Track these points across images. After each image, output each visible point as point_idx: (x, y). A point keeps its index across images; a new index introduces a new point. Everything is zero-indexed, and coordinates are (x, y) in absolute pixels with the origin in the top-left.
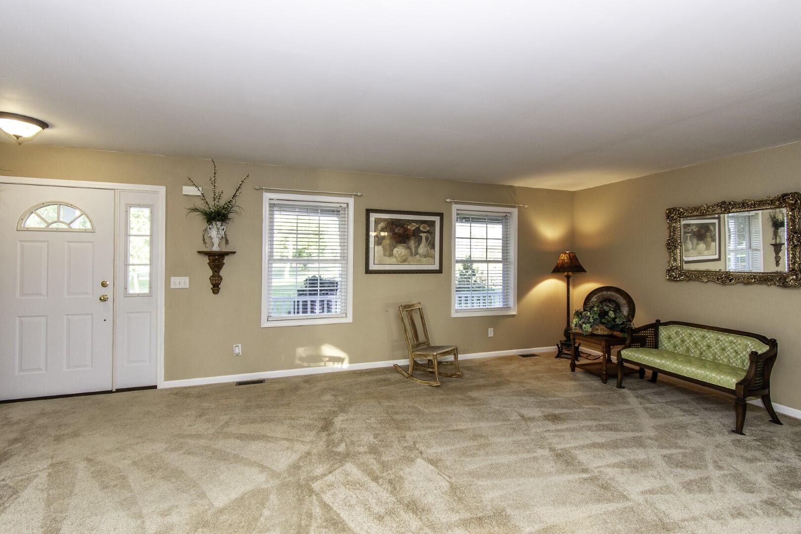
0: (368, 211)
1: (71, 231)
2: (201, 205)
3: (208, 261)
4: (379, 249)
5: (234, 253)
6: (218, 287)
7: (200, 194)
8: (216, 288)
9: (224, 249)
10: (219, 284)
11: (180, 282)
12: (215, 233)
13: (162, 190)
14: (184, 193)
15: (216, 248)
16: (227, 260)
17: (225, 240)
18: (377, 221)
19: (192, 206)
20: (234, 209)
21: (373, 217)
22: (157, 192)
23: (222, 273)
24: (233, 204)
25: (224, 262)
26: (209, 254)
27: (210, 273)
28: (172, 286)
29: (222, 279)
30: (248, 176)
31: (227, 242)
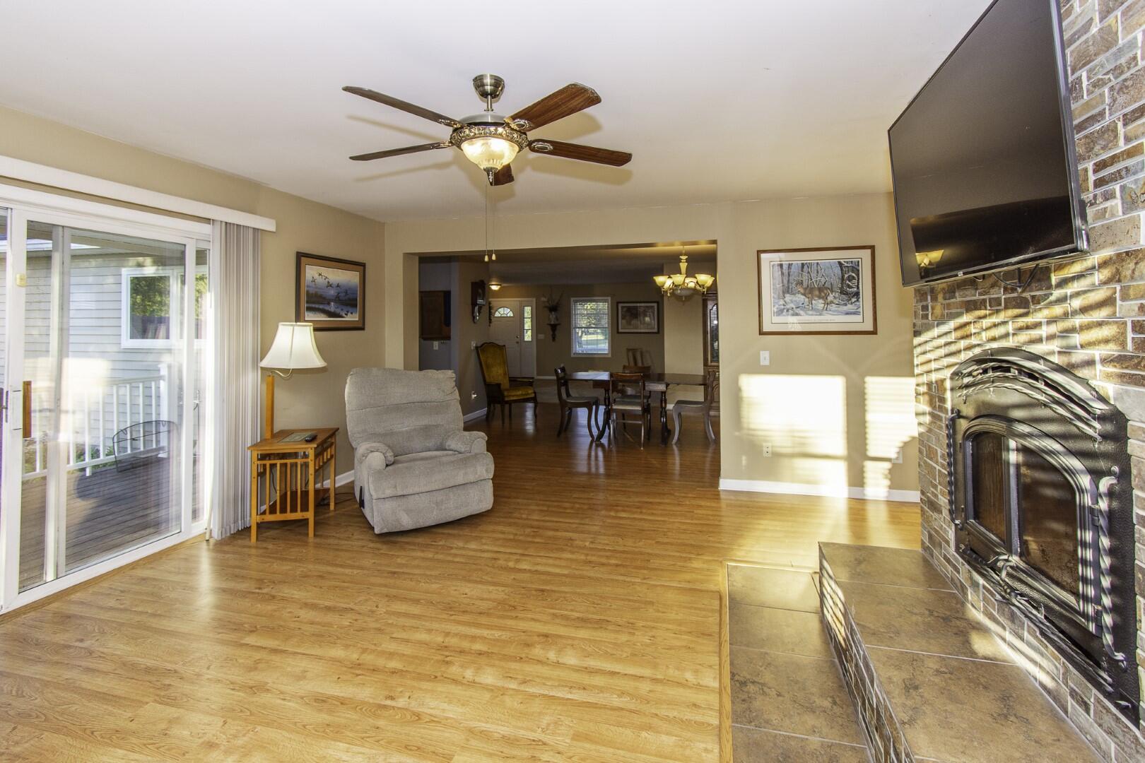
0: (618, 303)
1: (507, 317)
2: (547, 304)
3: (551, 328)
4: (624, 321)
5: (561, 324)
7: (547, 301)
8: (554, 339)
9: (557, 323)
10: (555, 337)
11: (541, 336)
12: (553, 316)
13: (534, 299)
14: (542, 300)
15: (552, 323)
16: (558, 327)
17: (557, 319)
18: (622, 307)
19: (544, 305)
20: (559, 306)
21: (620, 305)
22: (532, 301)
23: (556, 333)
24: (559, 304)
26: (550, 325)
27: (552, 333)
28: (539, 338)
29: (556, 335)
30: (565, 292)
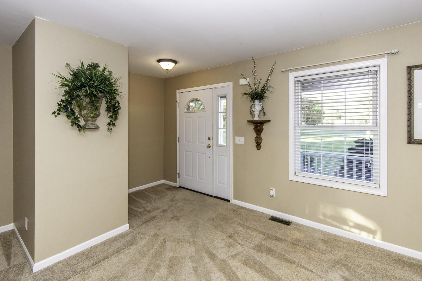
1: (198, 112)
2: (248, 90)
3: (254, 128)
5: (270, 121)
6: (260, 145)
7: (247, 83)
8: (258, 146)
9: (263, 119)
10: (261, 143)
11: (240, 140)
12: (258, 106)
13: (231, 84)
14: (240, 84)
15: (256, 118)
16: (265, 126)
17: (263, 112)
19: (245, 92)
20: (268, 89)
22: (228, 86)
23: (262, 135)
24: (268, 86)
25: (263, 127)
26: (253, 122)
27: (255, 136)
28: (236, 143)
29: (262, 140)
30: (275, 63)
31: (264, 114)
